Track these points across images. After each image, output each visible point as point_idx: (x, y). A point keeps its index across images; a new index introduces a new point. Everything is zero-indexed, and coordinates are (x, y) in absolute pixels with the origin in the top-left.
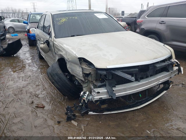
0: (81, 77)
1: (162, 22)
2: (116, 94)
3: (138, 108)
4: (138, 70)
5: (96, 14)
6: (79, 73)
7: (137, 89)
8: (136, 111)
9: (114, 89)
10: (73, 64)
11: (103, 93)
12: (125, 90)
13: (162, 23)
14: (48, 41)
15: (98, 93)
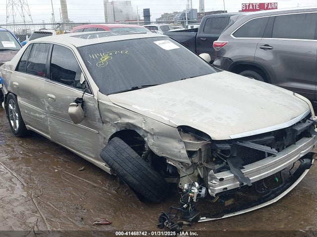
0: (185, 158)
1: (265, 45)
2: (251, 179)
3: (275, 201)
4: (274, 137)
5: (157, 43)
6: (180, 152)
7: (274, 169)
8: (272, 208)
9: (243, 171)
10: (163, 139)
11: (228, 180)
12: (258, 171)
13: (266, 47)
14: (81, 99)
15: (222, 180)
